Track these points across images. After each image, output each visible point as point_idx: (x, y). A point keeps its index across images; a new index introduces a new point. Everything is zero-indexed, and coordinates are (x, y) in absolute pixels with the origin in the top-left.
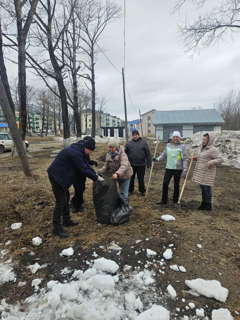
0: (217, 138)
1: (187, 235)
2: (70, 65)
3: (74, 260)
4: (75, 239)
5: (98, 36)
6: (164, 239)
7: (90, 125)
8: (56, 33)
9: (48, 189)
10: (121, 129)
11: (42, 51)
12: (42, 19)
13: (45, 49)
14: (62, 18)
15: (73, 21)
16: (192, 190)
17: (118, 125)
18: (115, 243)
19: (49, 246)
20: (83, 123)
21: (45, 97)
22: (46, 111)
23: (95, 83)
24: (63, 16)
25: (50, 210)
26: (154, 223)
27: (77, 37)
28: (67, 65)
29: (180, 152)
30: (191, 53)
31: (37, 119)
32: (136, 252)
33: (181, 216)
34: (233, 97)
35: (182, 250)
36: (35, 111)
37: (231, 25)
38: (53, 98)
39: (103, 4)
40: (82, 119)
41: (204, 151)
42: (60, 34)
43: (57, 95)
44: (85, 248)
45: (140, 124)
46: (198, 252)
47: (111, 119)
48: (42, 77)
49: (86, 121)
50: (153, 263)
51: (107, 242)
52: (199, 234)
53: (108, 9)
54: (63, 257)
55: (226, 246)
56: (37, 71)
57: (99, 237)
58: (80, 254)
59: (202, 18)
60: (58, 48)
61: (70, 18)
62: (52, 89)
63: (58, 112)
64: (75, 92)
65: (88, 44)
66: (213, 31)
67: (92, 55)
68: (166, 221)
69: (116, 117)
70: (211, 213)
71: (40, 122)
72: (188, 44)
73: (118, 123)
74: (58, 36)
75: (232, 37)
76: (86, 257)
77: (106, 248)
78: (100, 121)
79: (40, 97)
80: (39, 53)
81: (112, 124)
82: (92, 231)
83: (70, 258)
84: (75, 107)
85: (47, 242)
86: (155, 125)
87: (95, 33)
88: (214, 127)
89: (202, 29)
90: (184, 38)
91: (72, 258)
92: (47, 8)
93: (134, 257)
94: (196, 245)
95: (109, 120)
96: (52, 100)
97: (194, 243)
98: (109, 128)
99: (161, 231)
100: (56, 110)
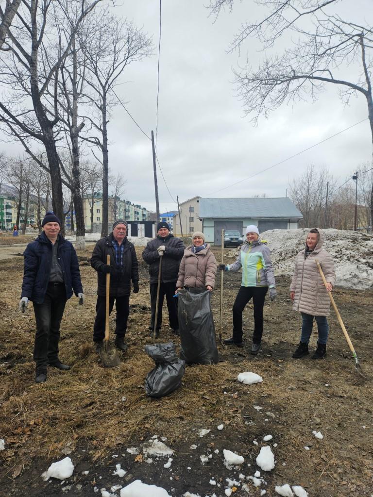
0: (298, 239)
1: (291, 412)
2: (68, 120)
3: (74, 488)
4: (76, 436)
5: (113, 80)
6: (251, 423)
7: (98, 219)
8: (45, 69)
9: (22, 328)
10: (148, 226)
11: (21, 95)
12: (22, 46)
13: (26, 93)
14: (55, 49)
15: (74, 53)
16: (276, 323)
17: (143, 219)
18: (160, 439)
19: (20, 454)
20: (87, 214)
21: (23, 172)
22: (24, 195)
23: (108, 151)
24: (58, 46)
25: (24, 371)
26: (226, 390)
27: (80, 79)
28: (63, 120)
29: (260, 257)
30: (254, 113)
31: (8, 207)
32: (204, 459)
33: (270, 373)
34: (313, 181)
35: (290, 448)
36: (6, 194)
37: (311, 76)
38: (37, 173)
39: (122, 33)
40: (86, 209)
41: (311, 258)
42: (52, 70)
43: (44, 167)
44: (97, 456)
45: (178, 217)
46: (319, 449)
47: (132, 210)
48: (19, 137)
49: (92, 211)
50: (241, 483)
51: (142, 439)
52: (310, 409)
53: (130, 40)
54: (50, 481)
55: (363, 430)
56: (10, 127)
57: (125, 427)
58: (86, 472)
59: (270, 65)
60: (47, 93)
61: (69, 48)
62: (35, 157)
63: (44, 196)
64: (76, 163)
65: (97, 90)
66: (286, 83)
67: (103, 109)
68: (247, 385)
69: (140, 206)
70: (318, 363)
71: (14, 212)
72: (250, 100)
73: (144, 215)
74: (48, 76)
75: (312, 94)
76: (101, 477)
77: (141, 452)
78: (115, 211)
79: (15, 172)
80: (16, 99)
81: (134, 216)
82: (110, 414)
83: (65, 485)
84: (75, 187)
85: (16, 445)
86: (201, 220)
87: (108, 75)
88: (288, 224)
89: (270, 79)
90: (244, 91)
91: (70, 483)
92: (31, 29)
93: (200, 471)
94: (311, 433)
95: (128, 211)
96: (36, 177)
97: (306, 429)
98: (129, 222)
99: (242, 407)
100: (41, 193)
